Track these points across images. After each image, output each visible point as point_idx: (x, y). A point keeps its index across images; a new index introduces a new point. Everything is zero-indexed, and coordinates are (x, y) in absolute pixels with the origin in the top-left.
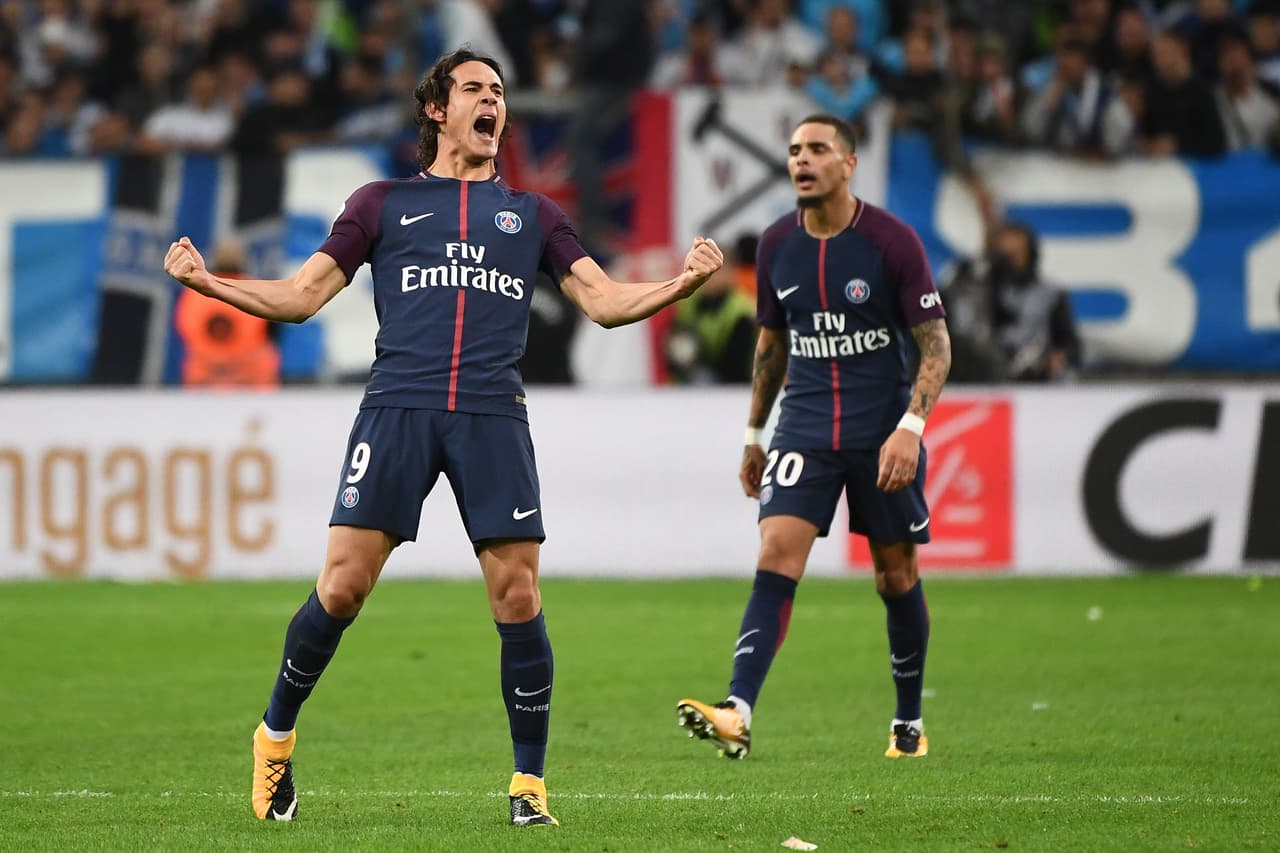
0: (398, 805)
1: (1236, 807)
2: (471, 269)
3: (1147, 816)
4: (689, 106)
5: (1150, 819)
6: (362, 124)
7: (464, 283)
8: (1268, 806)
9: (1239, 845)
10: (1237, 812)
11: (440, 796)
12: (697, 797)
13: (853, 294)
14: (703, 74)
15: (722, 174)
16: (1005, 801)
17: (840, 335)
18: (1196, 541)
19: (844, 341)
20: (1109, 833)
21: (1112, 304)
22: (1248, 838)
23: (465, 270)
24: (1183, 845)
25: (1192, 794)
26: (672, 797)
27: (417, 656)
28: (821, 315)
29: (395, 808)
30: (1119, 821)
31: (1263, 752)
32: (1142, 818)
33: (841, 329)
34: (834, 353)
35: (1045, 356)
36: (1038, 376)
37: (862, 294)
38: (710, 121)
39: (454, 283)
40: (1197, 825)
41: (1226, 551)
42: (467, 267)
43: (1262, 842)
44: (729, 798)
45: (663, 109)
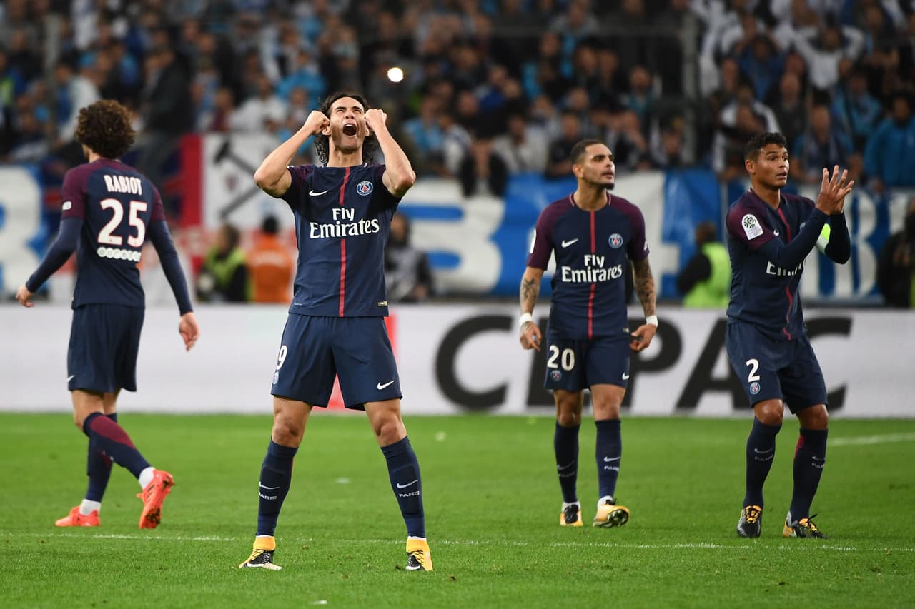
0: (43, 542)
1: (521, 547)
2: (348, 225)
3: (470, 552)
4: (212, 144)
5: (472, 553)
6: (25, 152)
7: (344, 234)
8: (539, 547)
9: (522, 569)
10: (521, 550)
11: (67, 537)
12: (214, 539)
13: (614, 243)
14: (219, 126)
15: (231, 183)
16: (389, 543)
17: (600, 269)
18: (497, 396)
19: (602, 273)
20: (449, 562)
21: (452, 260)
22: (527, 565)
23: (344, 227)
24: (491, 569)
25: (496, 540)
26: (199, 538)
27: (53, 457)
28: (590, 256)
29: (40, 543)
30: (454, 555)
31: (536, 516)
32: (467, 553)
33: (601, 266)
34: (595, 280)
35: (414, 290)
36: (409, 300)
37: (618, 243)
38: (224, 153)
39: (338, 235)
40: (499, 557)
41: (516, 402)
42: (345, 224)
43: (536, 567)
44: (232, 540)
45: (196, 147)
